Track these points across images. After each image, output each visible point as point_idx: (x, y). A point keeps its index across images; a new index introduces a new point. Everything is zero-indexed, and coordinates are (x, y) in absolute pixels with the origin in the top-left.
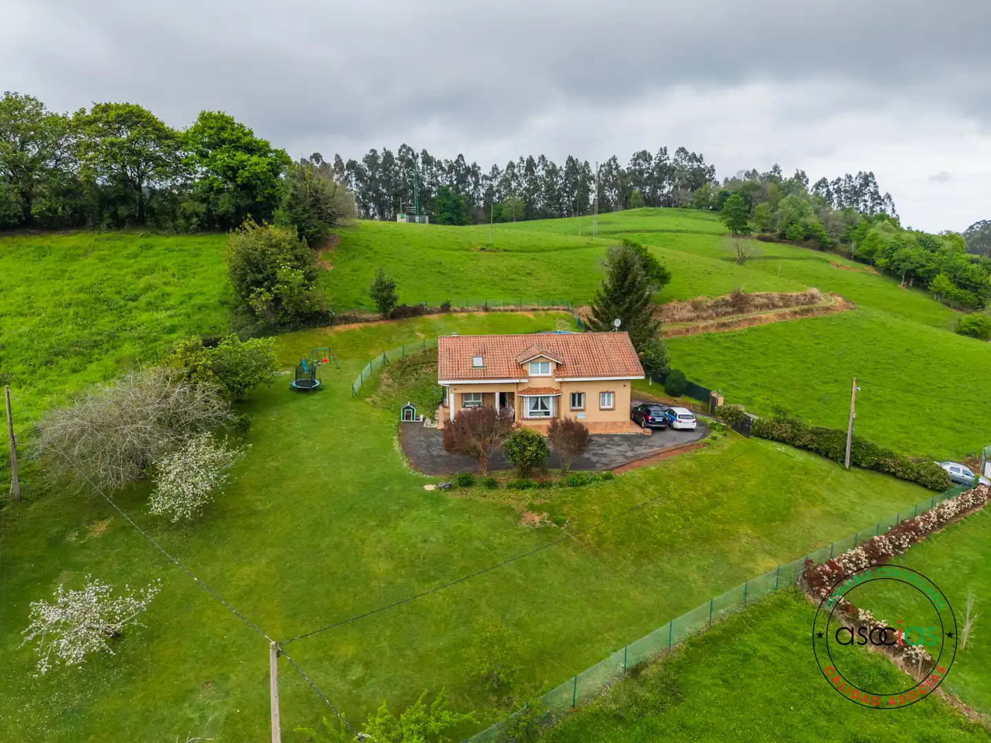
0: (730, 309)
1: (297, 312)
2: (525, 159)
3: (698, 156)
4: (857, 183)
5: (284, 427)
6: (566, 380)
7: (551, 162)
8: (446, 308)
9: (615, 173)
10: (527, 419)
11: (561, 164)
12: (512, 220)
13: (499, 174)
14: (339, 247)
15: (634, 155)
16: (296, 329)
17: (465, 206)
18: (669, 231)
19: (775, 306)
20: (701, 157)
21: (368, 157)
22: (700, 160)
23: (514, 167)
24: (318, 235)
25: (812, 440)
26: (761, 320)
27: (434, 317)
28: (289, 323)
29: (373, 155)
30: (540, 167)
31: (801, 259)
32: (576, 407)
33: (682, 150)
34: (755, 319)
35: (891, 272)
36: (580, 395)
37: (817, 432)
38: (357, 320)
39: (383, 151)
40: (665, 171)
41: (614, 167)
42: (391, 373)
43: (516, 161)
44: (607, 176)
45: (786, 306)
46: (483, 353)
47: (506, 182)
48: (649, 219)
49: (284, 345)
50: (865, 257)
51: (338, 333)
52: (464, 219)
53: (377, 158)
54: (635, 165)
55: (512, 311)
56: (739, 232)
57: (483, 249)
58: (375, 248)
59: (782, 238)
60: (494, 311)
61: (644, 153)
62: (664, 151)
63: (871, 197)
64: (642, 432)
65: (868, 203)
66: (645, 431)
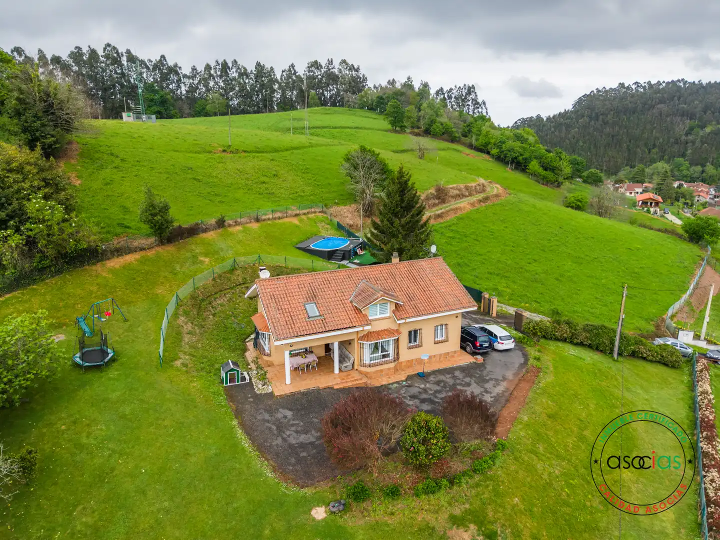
0: (437, 201)
1: (59, 252)
2: (220, 63)
3: (356, 67)
4: (464, 92)
5: (84, 440)
6: (408, 320)
7: (242, 66)
8: (221, 224)
9: (294, 78)
10: (369, 366)
11: (251, 68)
12: (215, 114)
13: (198, 73)
14: (82, 155)
15: (308, 64)
16: (59, 272)
17: (172, 101)
18: (349, 128)
19: (464, 196)
20: (358, 68)
21: (72, 53)
22: (357, 70)
23: (211, 68)
24: (57, 146)
25: (586, 337)
26: (460, 209)
27: (211, 235)
28: (50, 267)
29: (78, 52)
30: (234, 70)
31: (444, 150)
32: (413, 344)
33: (344, 61)
34: (457, 209)
35: (501, 159)
36: (415, 331)
37: (587, 329)
38: (130, 250)
39: (88, 49)
40: (332, 78)
41: (293, 72)
42: (186, 314)
43: (213, 64)
44: (288, 79)
45: (470, 195)
46: (313, 297)
47: (205, 81)
48: (328, 117)
49: (48, 298)
50: (483, 148)
51: (112, 271)
52: (172, 112)
53: (82, 55)
54: (309, 72)
55: (280, 218)
56: (397, 129)
57: (224, 151)
58: (122, 155)
59: (427, 132)
60: (264, 220)
61: (316, 62)
62: (331, 62)
63: (472, 103)
64: (474, 361)
65: (470, 107)
66: (476, 359)
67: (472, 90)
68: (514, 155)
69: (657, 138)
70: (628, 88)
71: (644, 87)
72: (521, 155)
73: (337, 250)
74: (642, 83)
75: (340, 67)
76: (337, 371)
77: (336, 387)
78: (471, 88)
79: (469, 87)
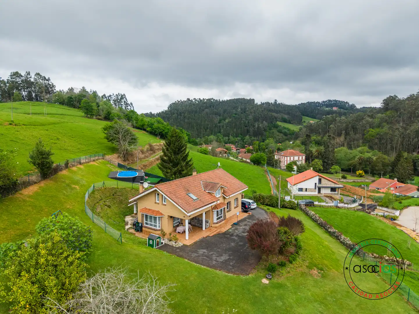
4: (119, 97)
8: (67, 165)
15: (11, 73)
20: (49, 79)
33: (38, 74)
35: (153, 133)
36: (229, 203)
38: (30, 184)
40: (28, 84)
46: (188, 191)
50: (141, 127)
51: (31, 197)
54: (11, 79)
55: (88, 162)
56: (89, 116)
59: (106, 119)
60: (83, 163)
63: (124, 103)
64: (248, 214)
65: (123, 106)
66: (249, 213)
67: (124, 96)
68: (160, 131)
69: (208, 125)
70: (192, 101)
71: (198, 101)
72: (164, 131)
73: (136, 177)
74: (197, 99)
75: (36, 77)
76: (204, 229)
77: (211, 235)
78: (123, 95)
79: (121, 95)
